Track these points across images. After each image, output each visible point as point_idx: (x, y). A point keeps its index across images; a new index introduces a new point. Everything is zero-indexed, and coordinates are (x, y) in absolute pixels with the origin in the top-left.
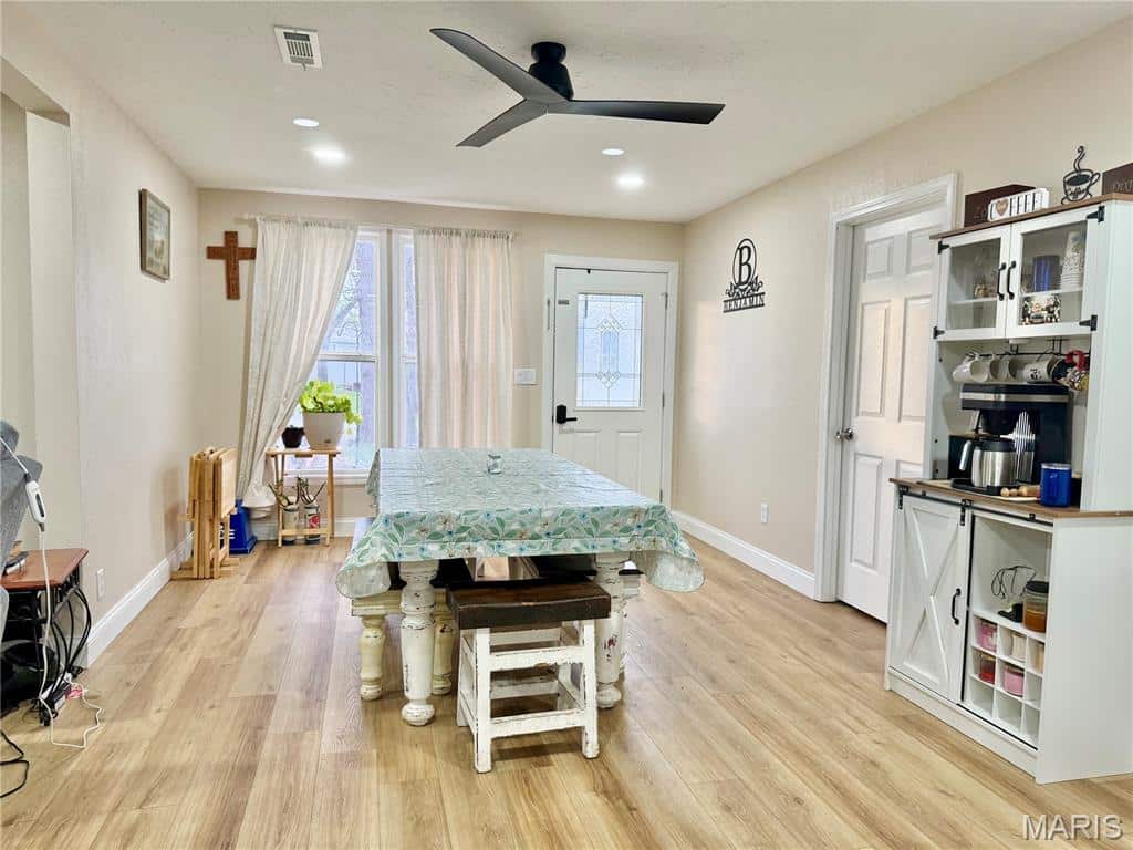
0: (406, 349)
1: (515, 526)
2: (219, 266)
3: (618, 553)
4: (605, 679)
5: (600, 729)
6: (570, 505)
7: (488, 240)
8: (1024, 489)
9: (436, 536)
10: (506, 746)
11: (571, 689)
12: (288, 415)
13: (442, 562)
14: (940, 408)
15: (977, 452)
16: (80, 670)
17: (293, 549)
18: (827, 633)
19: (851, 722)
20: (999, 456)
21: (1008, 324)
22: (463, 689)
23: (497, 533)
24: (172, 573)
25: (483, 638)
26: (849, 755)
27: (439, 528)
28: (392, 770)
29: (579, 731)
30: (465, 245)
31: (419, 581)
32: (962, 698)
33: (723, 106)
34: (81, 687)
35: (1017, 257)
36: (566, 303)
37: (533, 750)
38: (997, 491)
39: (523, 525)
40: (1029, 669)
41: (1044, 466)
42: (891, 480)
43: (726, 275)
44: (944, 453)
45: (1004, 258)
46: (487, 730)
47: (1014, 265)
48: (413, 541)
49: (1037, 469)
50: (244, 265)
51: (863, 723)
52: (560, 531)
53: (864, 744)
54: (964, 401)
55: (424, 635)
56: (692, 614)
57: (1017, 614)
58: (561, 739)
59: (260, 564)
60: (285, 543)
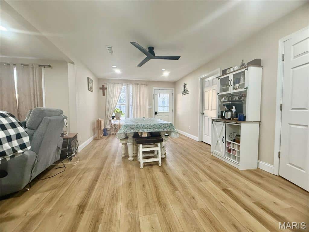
0: (131, 103)
1: (146, 127)
2: (102, 90)
3: (164, 131)
4: (162, 153)
5: (162, 162)
6: (156, 123)
7: (144, 85)
8: (235, 119)
9: (133, 128)
10: (146, 164)
11: (157, 155)
12: (112, 114)
13: (134, 133)
14: (219, 107)
15: (226, 113)
16: (77, 153)
17: (113, 135)
18: (200, 146)
19: (206, 160)
20: (230, 113)
21: (231, 90)
22: (138, 155)
23: (143, 128)
24: (94, 138)
25: (141, 146)
26: (205, 165)
27: (133, 127)
28: (126, 168)
29: (158, 161)
30: (140, 86)
31: (130, 137)
32: (225, 156)
33: (180, 56)
34: (77, 156)
35: (232, 78)
36: (156, 95)
37: (150, 165)
38: (230, 119)
39: (147, 126)
40: (237, 150)
41: (239, 114)
42: (211, 119)
43: (182, 89)
44: (220, 114)
45: (230, 79)
46: (142, 161)
47: (232, 80)
48: (129, 129)
49: (237, 114)
50: (105, 90)
51: (207, 160)
52: (154, 127)
53: (207, 163)
54: (224, 104)
55: (132, 146)
56: (178, 144)
57: (234, 141)
58: (155, 163)
59: (108, 137)
60: (112, 134)
